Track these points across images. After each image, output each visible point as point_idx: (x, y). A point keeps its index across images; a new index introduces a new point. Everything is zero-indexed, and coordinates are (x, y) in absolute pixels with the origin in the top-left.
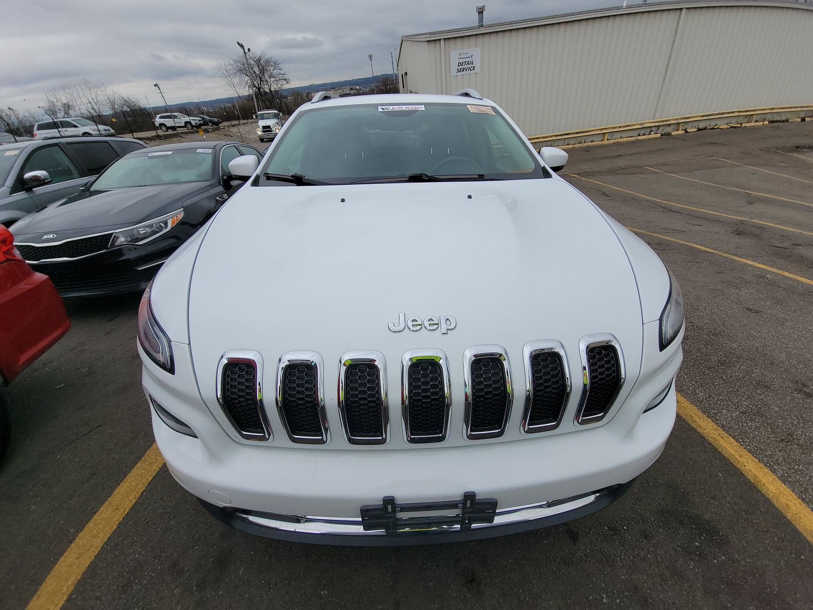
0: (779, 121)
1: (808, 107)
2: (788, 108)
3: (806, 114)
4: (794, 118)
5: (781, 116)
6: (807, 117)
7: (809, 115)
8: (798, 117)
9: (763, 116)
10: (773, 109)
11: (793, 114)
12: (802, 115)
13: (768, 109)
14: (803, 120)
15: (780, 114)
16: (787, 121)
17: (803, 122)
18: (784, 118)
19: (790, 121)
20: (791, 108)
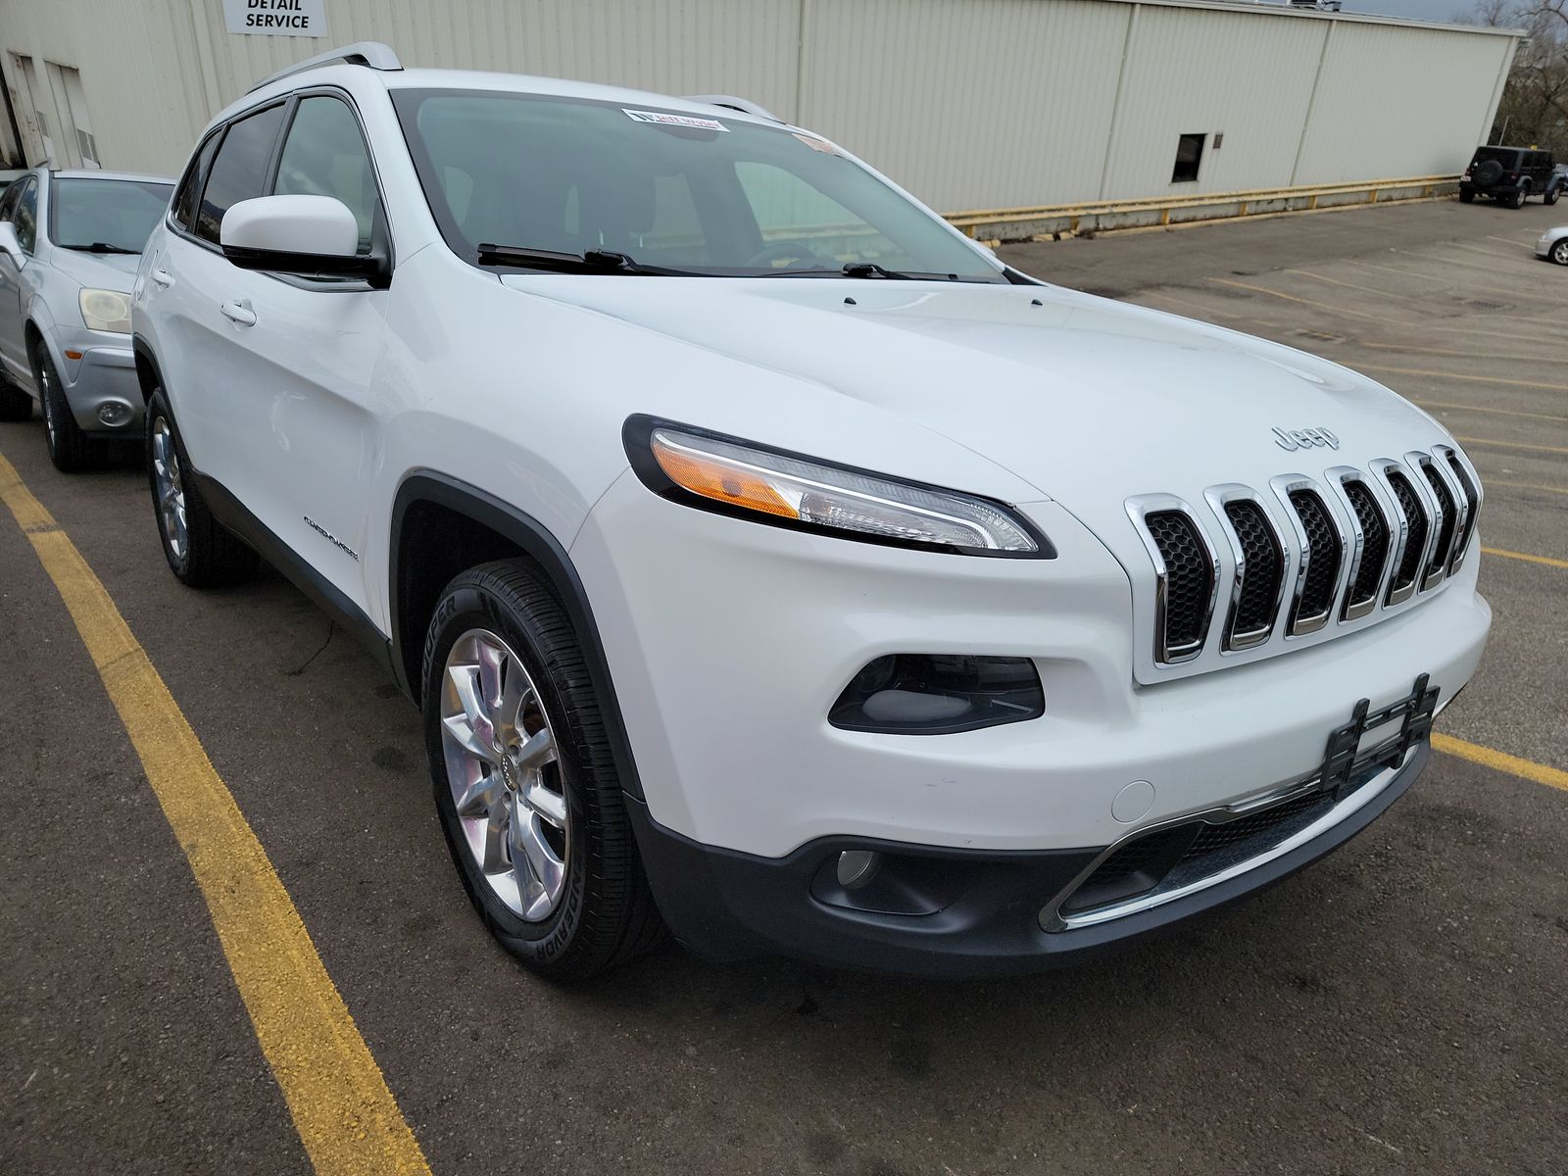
0: (1017, 241)
1: (1059, 210)
2: (1027, 212)
3: (1059, 225)
4: (1040, 233)
5: (1017, 229)
6: (1062, 231)
7: (1064, 227)
8: (1047, 233)
9: (987, 229)
10: (1002, 214)
11: (1037, 224)
12: (1053, 228)
13: (994, 214)
14: (1057, 237)
15: (1016, 226)
16: (1029, 240)
17: (1058, 241)
18: (1022, 234)
19: (1035, 239)
20: (1033, 212)
